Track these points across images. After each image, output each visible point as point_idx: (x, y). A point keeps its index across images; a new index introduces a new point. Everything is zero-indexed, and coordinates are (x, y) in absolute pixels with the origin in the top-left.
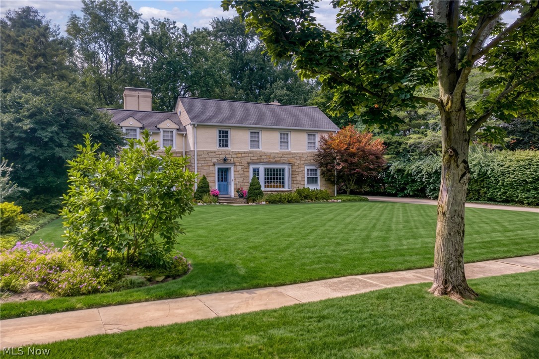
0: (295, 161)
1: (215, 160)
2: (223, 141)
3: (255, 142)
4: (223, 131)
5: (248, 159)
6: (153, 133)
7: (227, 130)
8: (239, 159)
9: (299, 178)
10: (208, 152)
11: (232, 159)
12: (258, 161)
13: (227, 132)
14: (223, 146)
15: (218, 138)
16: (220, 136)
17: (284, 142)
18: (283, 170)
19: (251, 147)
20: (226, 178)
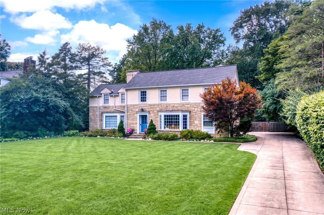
0: (193, 109)
1: (137, 110)
2: (143, 98)
3: (163, 97)
4: (144, 92)
5: (158, 109)
6: (115, 96)
7: (145, 90)
8: (152, 109)
9: (196, 122)
10: (134, 105)
11: (148, 109)
12: (165, 110)
13: (146, 92)
14: (144, 101)
15: (140, 96)
16: (141, 95)
17: (185, 95)
18: (179, 116)
19: (161, 101)
20: (145, 121)
